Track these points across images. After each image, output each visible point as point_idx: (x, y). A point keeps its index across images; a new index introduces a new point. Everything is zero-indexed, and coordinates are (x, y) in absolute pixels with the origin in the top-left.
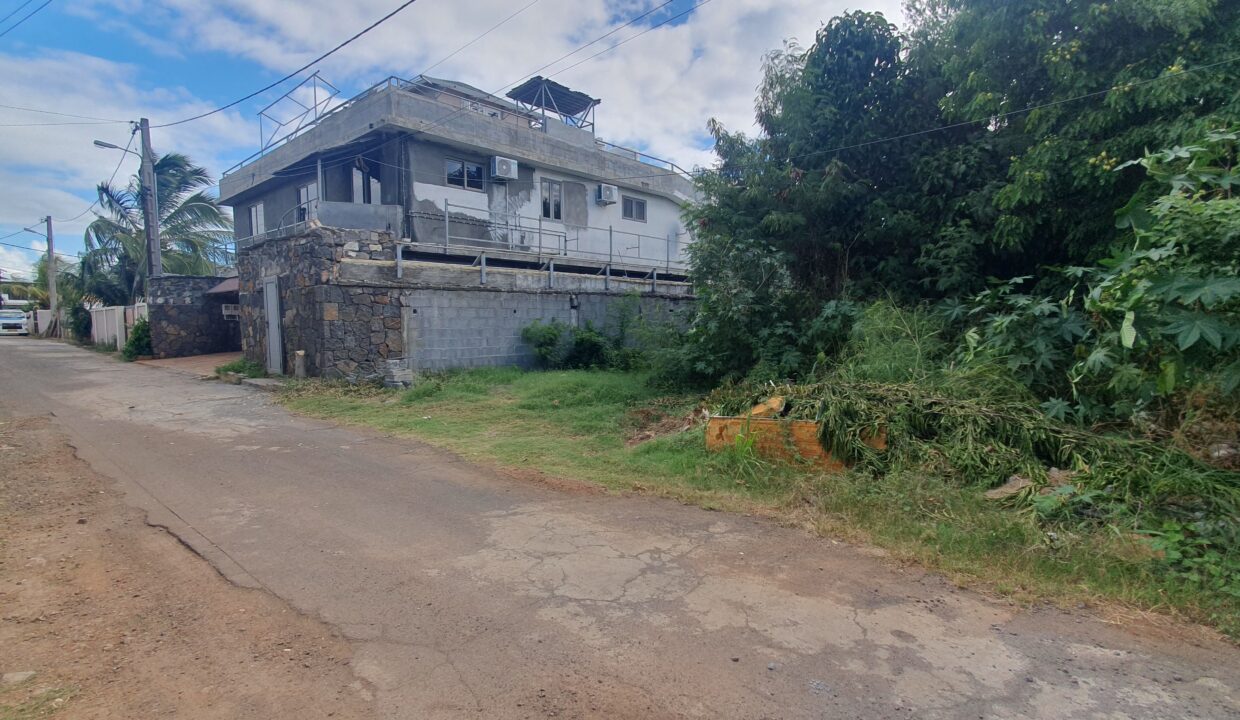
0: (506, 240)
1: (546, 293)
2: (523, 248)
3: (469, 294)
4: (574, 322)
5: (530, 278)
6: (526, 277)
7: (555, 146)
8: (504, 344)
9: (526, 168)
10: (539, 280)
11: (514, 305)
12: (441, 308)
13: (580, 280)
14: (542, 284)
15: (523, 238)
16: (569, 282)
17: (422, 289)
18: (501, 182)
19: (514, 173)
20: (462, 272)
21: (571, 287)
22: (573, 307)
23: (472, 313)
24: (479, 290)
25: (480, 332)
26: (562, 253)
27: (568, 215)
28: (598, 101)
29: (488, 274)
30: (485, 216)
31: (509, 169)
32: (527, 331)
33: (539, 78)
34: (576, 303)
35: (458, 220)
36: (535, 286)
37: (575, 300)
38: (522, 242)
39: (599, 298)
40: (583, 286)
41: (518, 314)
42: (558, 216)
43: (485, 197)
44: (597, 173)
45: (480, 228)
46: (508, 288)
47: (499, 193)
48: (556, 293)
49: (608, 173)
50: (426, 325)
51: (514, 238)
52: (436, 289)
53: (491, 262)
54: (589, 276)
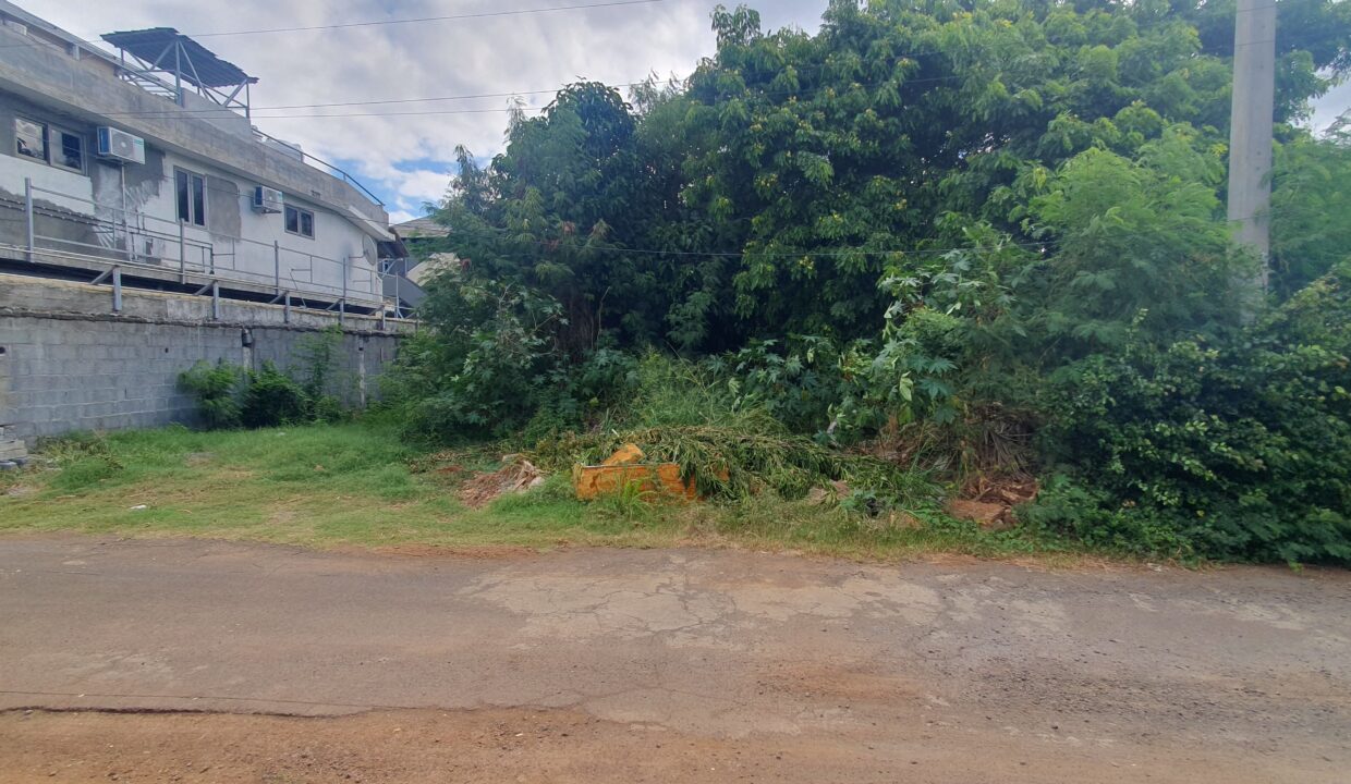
0: (124, 248)
1: (210, 326)
2: (150, 260)
3: (95, 325)
4: (246, 365)
5: (186, 306)
6: (180, 304)
7: (197, 128)
8: (152, 397)
9: (155, 150)
10: (199, 308)
11: (165, 342)
12: (48, 345)
13: (252, 310)
14: (204, 314)
15: (149, 246)
16: (239, 312)
17: (14, 316)
18: (115, 164)
19: (139, 155)
20: (81, 292)
21: (242, 318)
22: (245, 345)
23: (102, 353)
24: (113, 320)
25: (114, 381)
26: (208, 270)
27: (214, 221)
28: (255, 80)
29: (124, 297)
30: (87, 209)
31: (130, 149)
32: (183, 376)
33: (173, 31)
34: (249, 340)
35: (46, 211)
36: (193, 316)
37: (247, 336)
38: (149, 252)
39: (278, 332)
40: (257, 318)
41: (171, 354)
42: (200, 220)
43: (86, 182)
44: (256, 171)
45: (80, 227)
46: (156, 318)
47: (109, 180)
48: (224, 326)
49: (268, 173)
50: (23, 371)
51: (137, 245)
52: (39, 317)
53: (128, 281)
54: (263, 304)
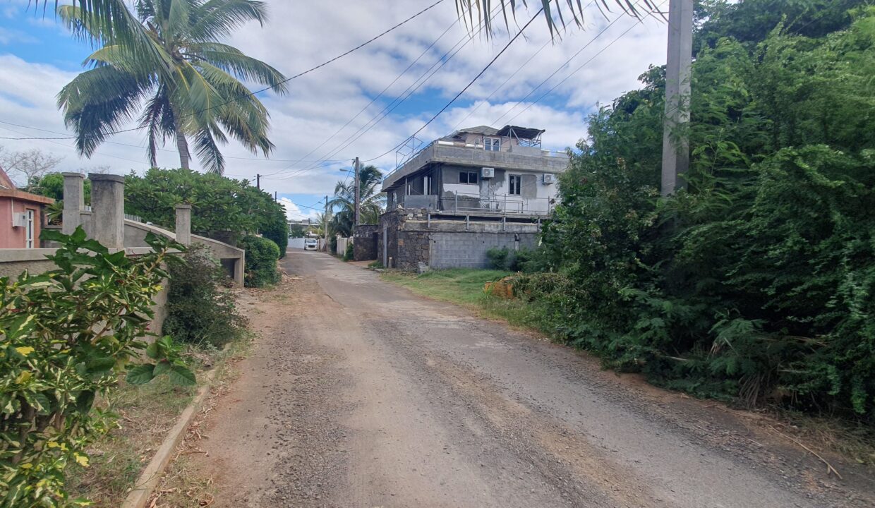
0: (489, 207)
1: (500, 233)
2: (497, 211)
3: (460, 234)
4: (517, 248)
5: (492, 226)
6: (490, 226)
7: (516, 158)
8: (477, 258)
9: (500, 171)
10: (498, 227)
11: (483, 239)
12: (446, 241)
13: (521, 226)
14: (499, 229)
15: (497, 205)
16: (515, 227)
17: (438, 232)
18: (487, 179)
19: (492, 174)
20: (457, 224)
21: (516, 230)
22: (516, 240)
23: (461, 243)
24: (466, 232)
25: (465, 252)
27: (524, 192)
28: (544, 131)
29: (470, 225)
30: (478, 197)
31: (489, 173)
32: (490, 251)
33: (508, 126)
34: (518, 238)
35: (463, 199)
36: (495, 230)
37: (517, 237)
38: (497, 207)
39: (532, 236)
40: (523, 229)
41: (485, 244)
42: (518, 192)
43: (478, 187)
44: (541, 168)
45: (475, 202)
46: (479, 231)
47: (485, 185)
48: (508, 233)
49: (550, 168)
50: (440, 248)
51: (493, 206)
52: (445, 232)
53: (472, 218)
54: (527, 224)
